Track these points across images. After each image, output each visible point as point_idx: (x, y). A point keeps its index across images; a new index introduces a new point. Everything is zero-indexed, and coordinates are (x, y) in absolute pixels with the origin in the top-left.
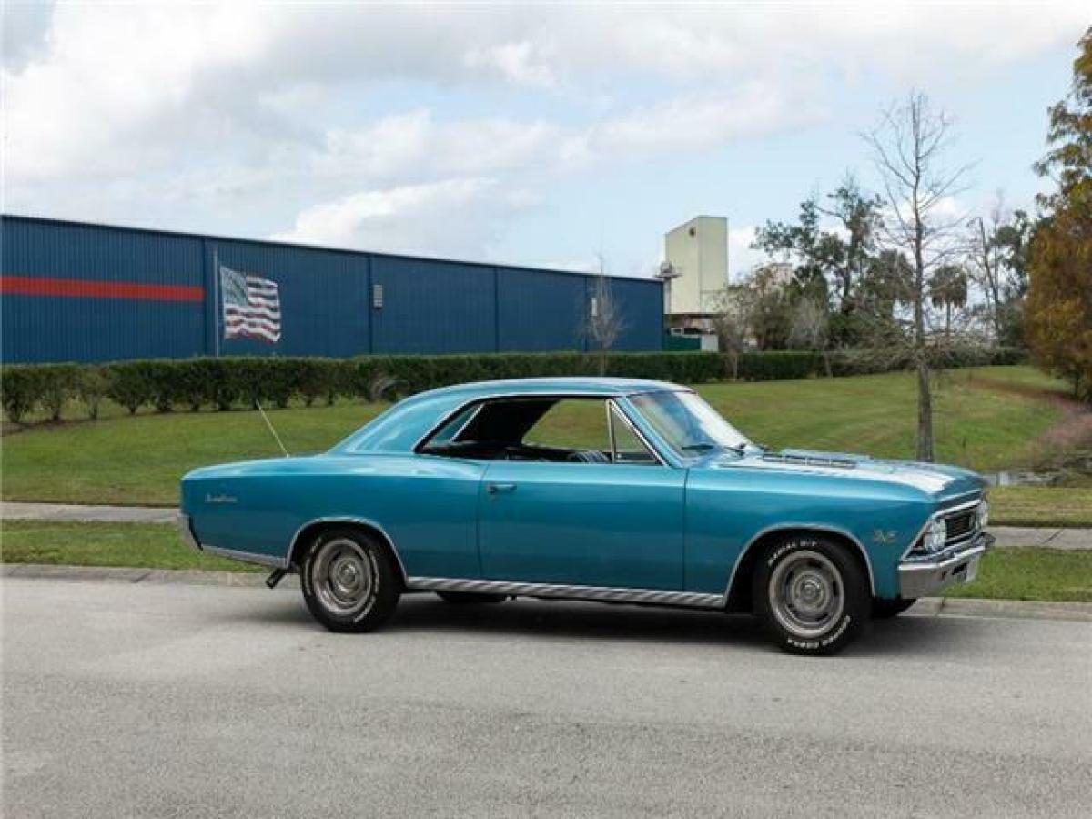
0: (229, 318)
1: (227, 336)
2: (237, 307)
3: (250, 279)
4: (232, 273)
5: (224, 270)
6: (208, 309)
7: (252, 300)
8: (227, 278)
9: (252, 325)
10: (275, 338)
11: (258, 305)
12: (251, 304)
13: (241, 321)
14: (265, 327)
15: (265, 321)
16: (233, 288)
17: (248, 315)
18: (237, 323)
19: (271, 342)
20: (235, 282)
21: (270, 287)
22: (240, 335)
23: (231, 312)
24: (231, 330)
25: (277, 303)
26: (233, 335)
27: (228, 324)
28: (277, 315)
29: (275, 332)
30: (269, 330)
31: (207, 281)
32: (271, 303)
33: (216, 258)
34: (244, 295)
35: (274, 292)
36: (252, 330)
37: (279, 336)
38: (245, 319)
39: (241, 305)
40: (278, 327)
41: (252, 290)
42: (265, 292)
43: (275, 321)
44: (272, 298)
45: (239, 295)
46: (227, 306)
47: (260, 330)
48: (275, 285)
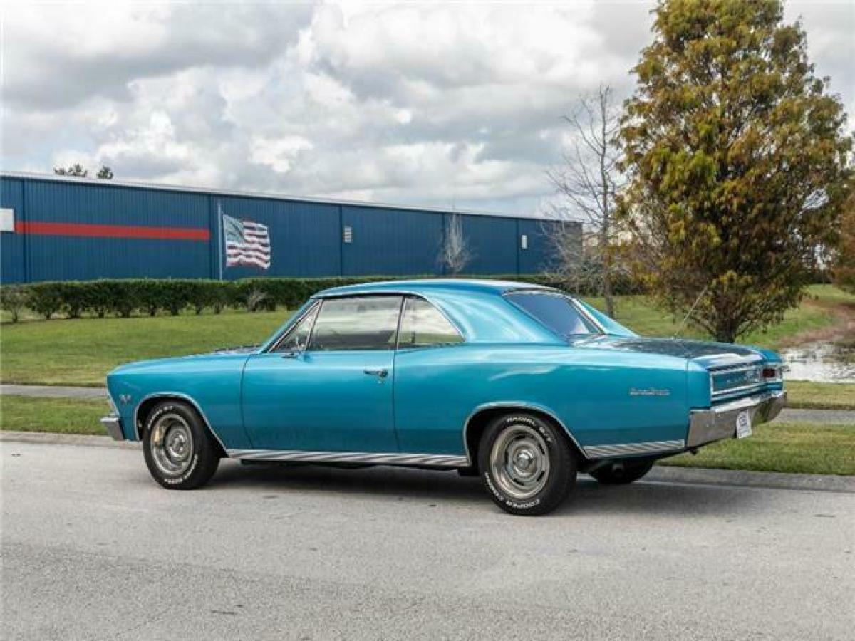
0: (229, 251)
1: (228, 265)
2: (236, 244)
3: (246, 223)
4: (232, 219)
5: (226, 217)
6: (213, 246)
7: (249, 239)
8: (228, 223)
9: (248, 256)
10: (266, 266)
11: (253, 242)
12: (247, 241)
13: (240, 254)
14: (258, 257)
15: (258, 254)
16: (232, 230)
17: (244, 249)
18: (236, 255)
19: (263, 269)
20: (234, 226)
21: (262, 229)
22: (239, 264)
23: (232, 247)
24: (231, 260)
25: (267, 241)
26: (232, 263)
27: (230, 256)
28: (268, 249)
29: (266, 262)
30: (262, 260)
31: (212, 226)
32: (263, 241)
33: (220, 209)
34: (241, 234)
35: (265, 233)
36: (248, 260)
37: (269, 264)
38: (243, 252)
39: (239, 242)
40: (268, 258)
41: (247, 231)
42: (258, 233)
43: (266, 254)
44: (264, 237)
45: (238, 235)
46: (228, 243)
47: (254, 260)
48: (266, 228)
